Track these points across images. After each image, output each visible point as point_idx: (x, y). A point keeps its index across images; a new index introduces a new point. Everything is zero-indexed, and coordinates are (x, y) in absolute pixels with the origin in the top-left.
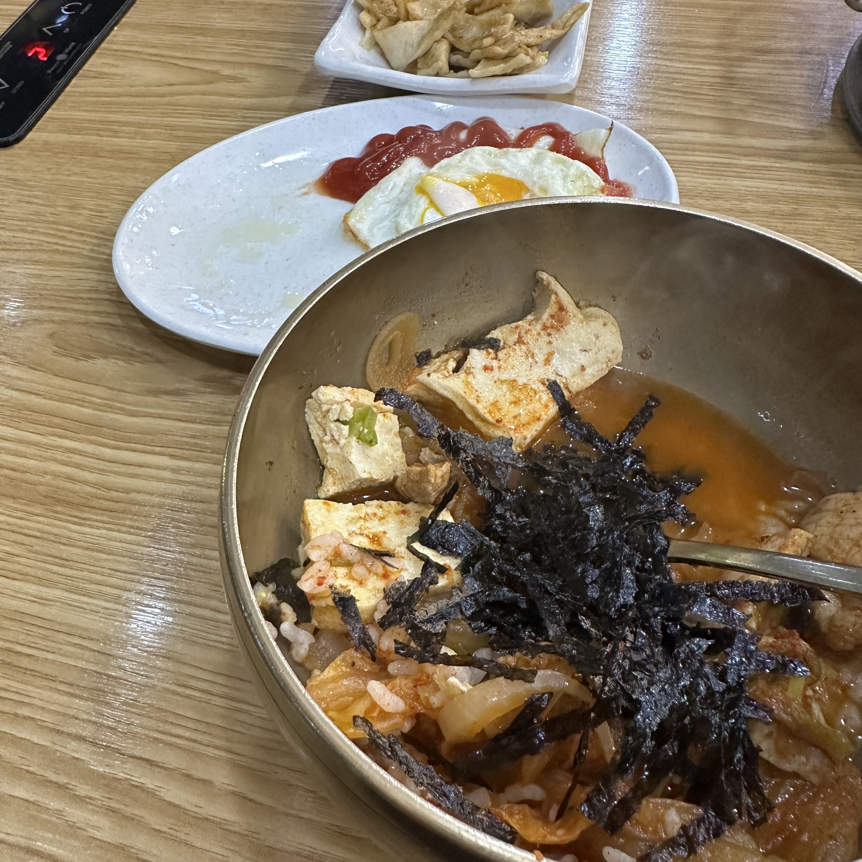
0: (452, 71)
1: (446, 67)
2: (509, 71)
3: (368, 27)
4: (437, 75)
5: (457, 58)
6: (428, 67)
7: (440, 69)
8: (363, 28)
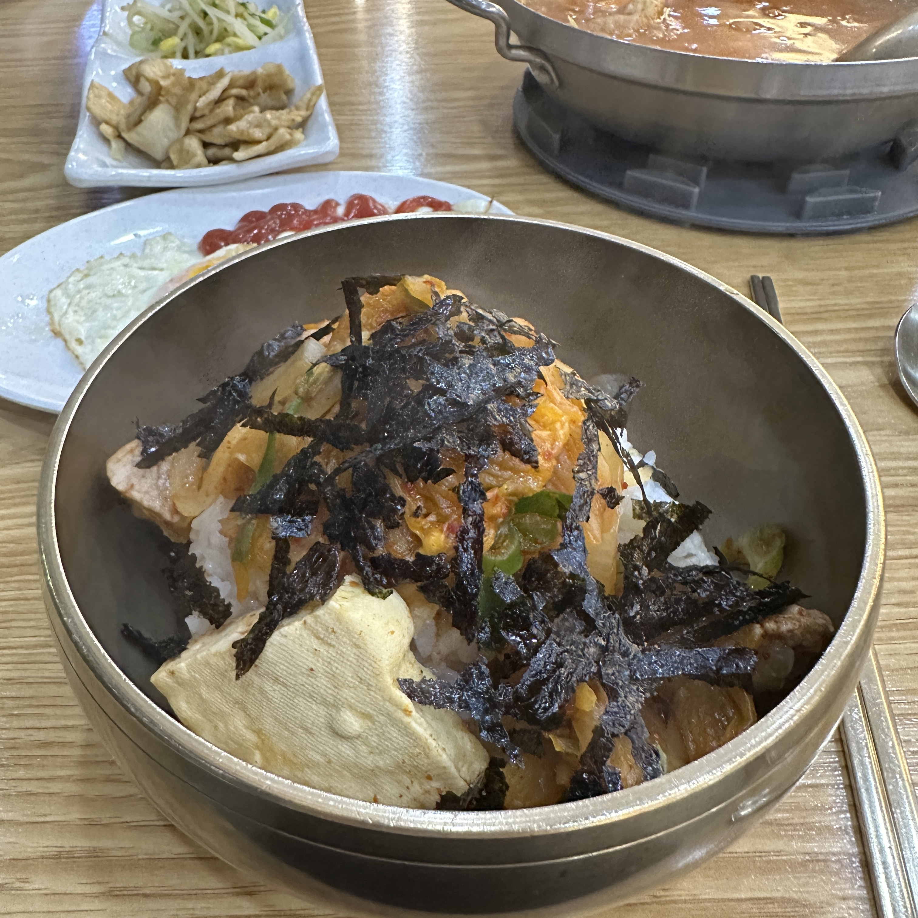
0: (212, 163)
1: (205, 161)
2: (272, 148)
3: (111, 138)
4: (197, 166)
5: (213, 152)
7: (199, 161)
8: (106, 140)
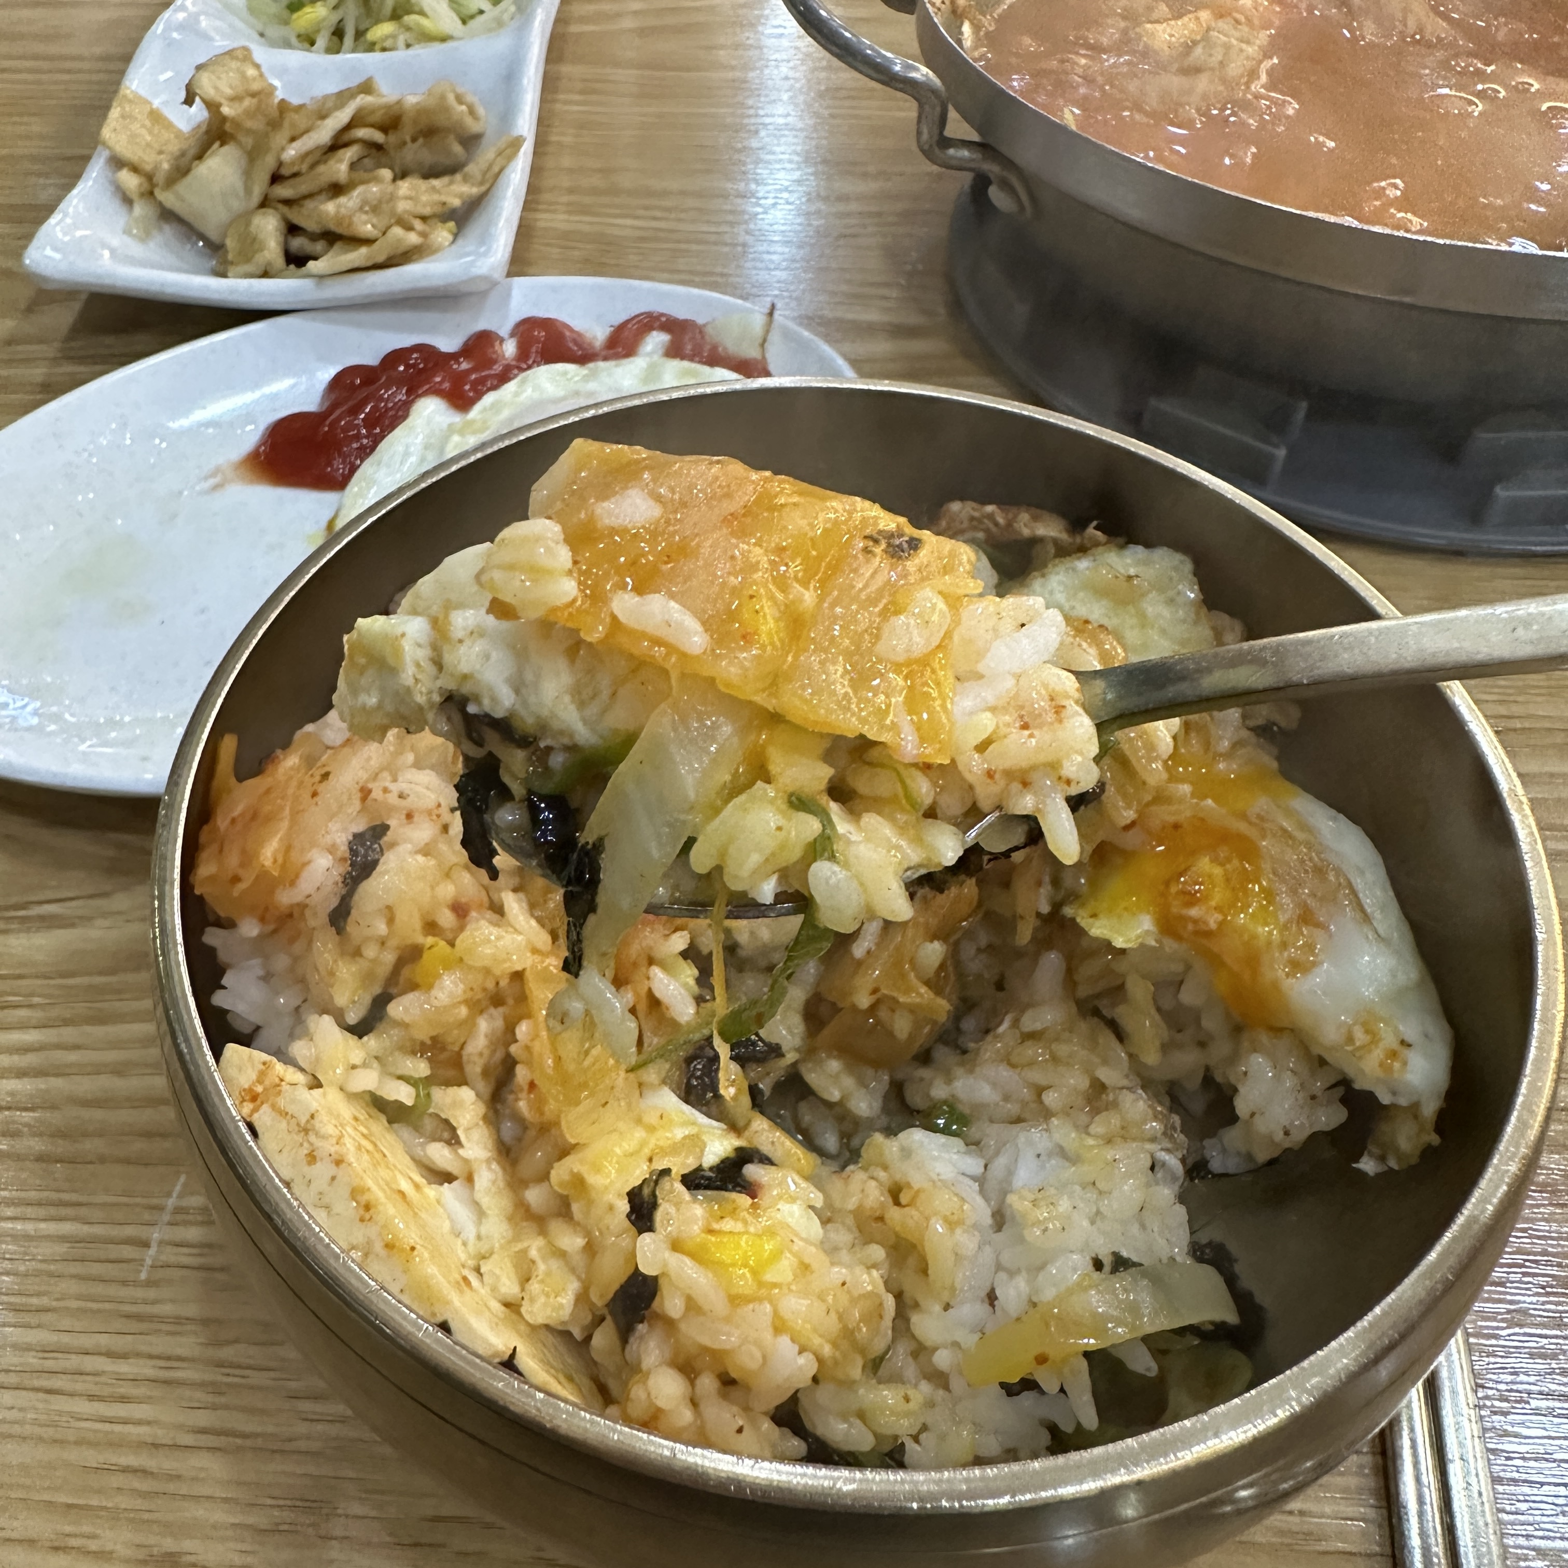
0: (292, 267)
1: (280, 261)
2: (381, 259)
3: (135, 197)
4: (265, 274)
5: (298, 243)
6: (248, 260)
7: (269, 264)
8: (127, 201)
